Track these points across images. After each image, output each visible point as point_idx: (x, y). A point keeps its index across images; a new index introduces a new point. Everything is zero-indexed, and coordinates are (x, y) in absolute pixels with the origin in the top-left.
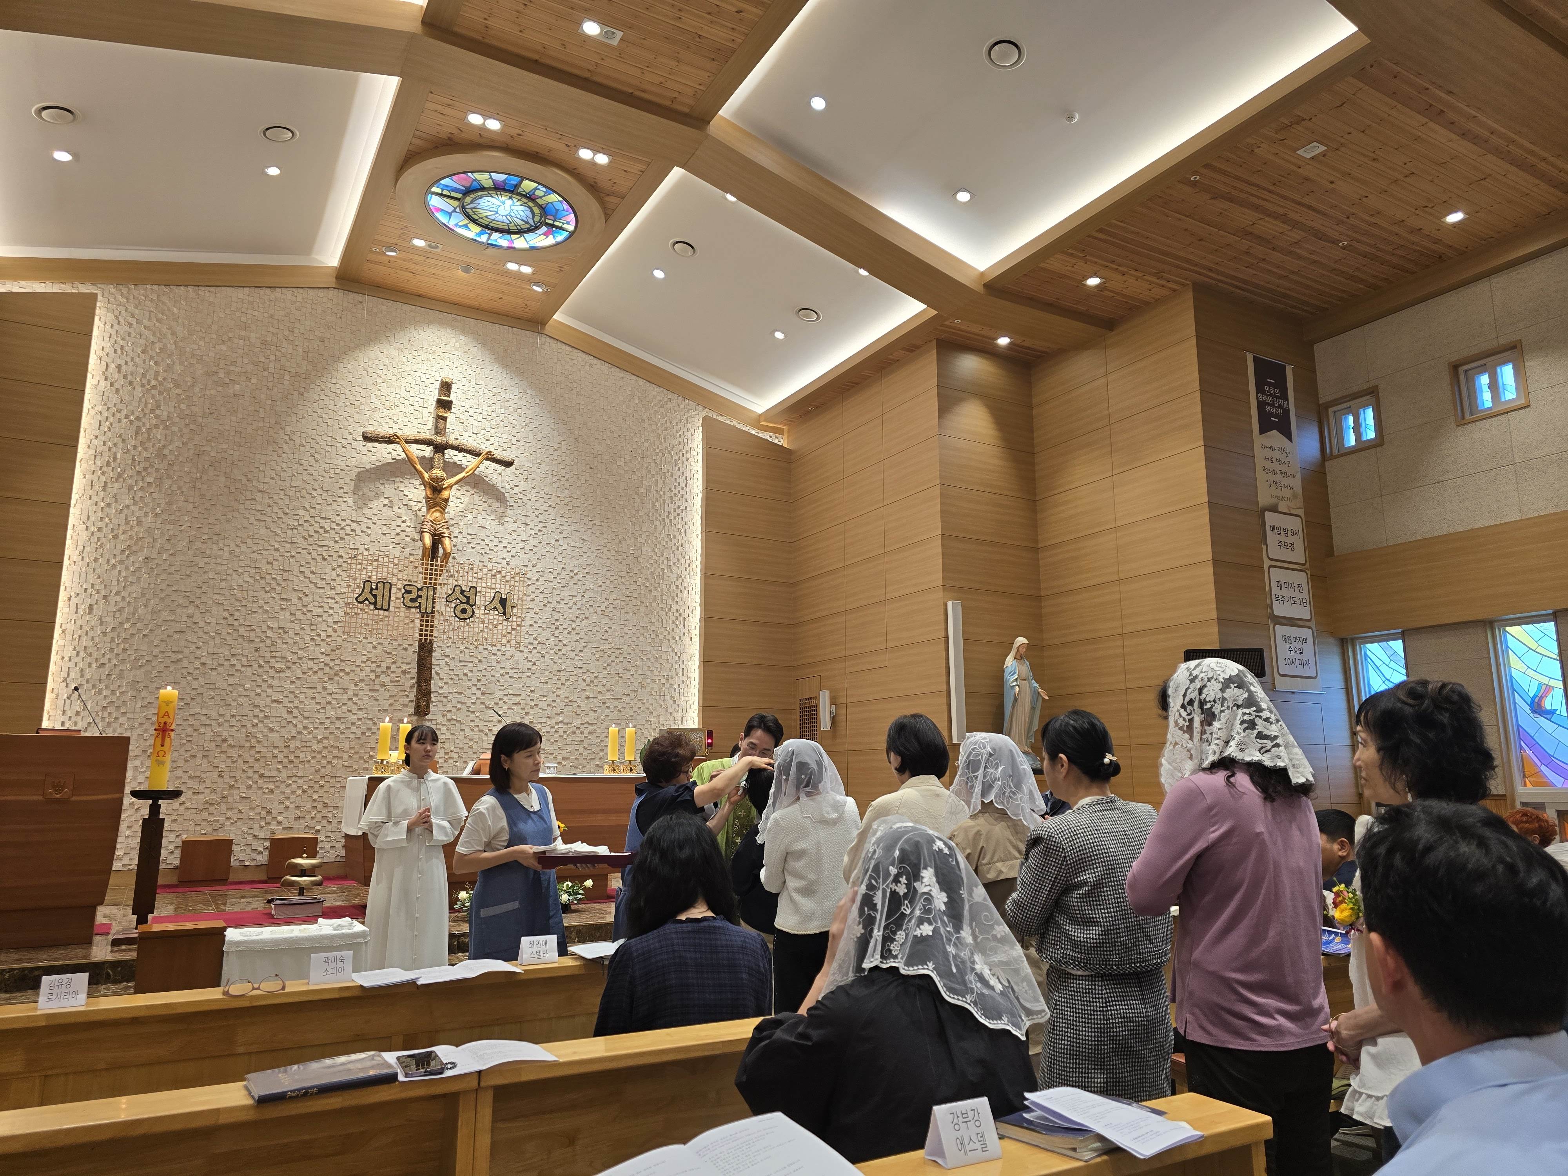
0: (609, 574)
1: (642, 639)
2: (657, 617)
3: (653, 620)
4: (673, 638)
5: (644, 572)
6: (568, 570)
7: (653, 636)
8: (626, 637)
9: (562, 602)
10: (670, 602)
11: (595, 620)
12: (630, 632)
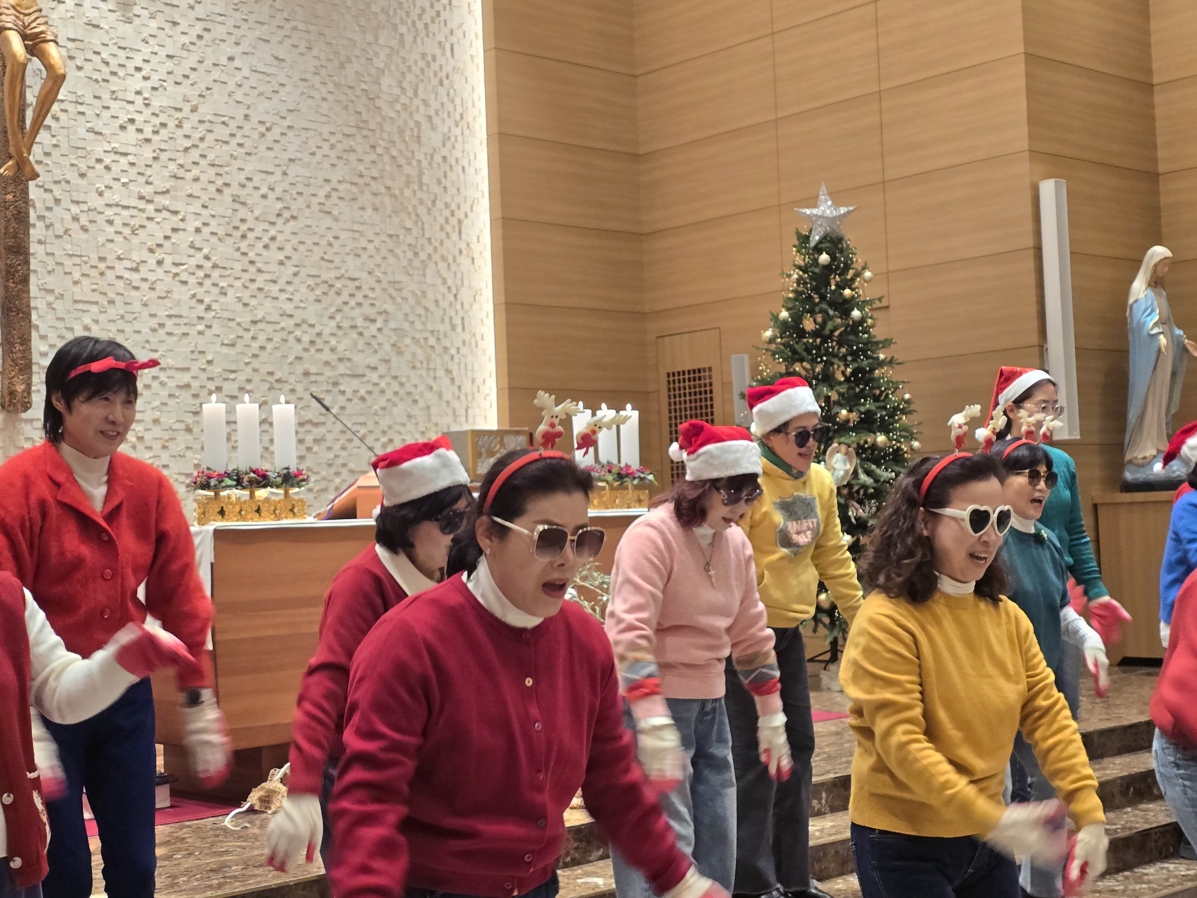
0: (325, 130)
1: (391, 260)
2: (413, 217)
3: (409, 224)
4: (443, 258)
5: (387, 127)
6: (255, 118)
7: (410, 254)
8: (364, 256)
9: (250, 185)
10: (436, 189)
11: (309, 222)
12: (370, 247)
